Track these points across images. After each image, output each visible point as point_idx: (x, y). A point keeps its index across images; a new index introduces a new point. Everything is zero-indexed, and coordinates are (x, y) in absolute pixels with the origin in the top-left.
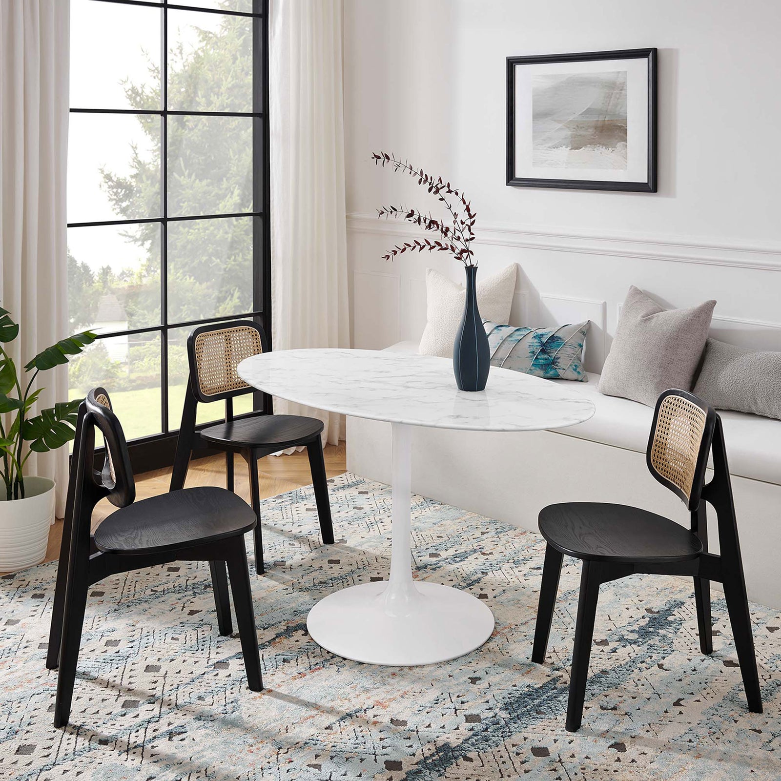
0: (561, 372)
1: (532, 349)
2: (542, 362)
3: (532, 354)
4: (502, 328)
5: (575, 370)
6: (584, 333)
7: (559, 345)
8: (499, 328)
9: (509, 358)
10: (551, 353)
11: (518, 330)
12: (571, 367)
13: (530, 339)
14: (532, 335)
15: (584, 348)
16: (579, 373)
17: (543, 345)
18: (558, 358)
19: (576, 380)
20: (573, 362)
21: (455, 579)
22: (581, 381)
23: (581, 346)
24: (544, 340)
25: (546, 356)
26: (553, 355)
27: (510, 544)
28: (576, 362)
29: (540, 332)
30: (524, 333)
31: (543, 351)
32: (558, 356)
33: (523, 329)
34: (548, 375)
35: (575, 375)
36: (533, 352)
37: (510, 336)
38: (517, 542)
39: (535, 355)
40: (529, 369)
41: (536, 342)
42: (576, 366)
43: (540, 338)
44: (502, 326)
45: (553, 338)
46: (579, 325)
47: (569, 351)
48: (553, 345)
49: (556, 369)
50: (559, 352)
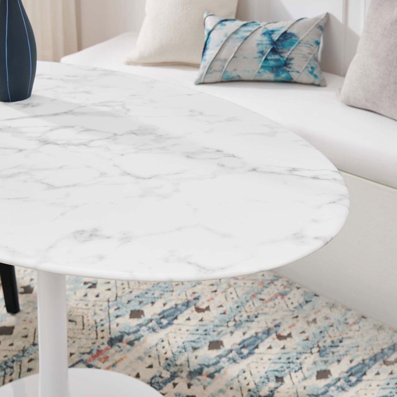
0: (295, 76)
1: (260, 48)
2: (272, 63)
3: (260, 55)
4: (227, 23)
5: (311, 73)
6: (321, 28)
7: (292, 44)
8: (224, 23)
9: (234, 59)
10: (282, 52)
11: (245, 25)
12: (306, 70)
13: (258, 37)
14: (261, 31)
15: (321, 45)
16: (316, 76)
17: (273, 43)
18: (291, 59)
19: (313, 84)
20: (309, 64)
21: (156, 364)
22: (319, 85)
23: (318, 43)
24: (276, 37)
25: (277, 57)
26: (286, 55)
27: (232, 289)
28: (314, 64)
29: (271, 27)
30: (251, 28)
31: (274, 51)
32: (292, 56)
33: (251, 24)
34: (280, 78)
35: (311, 79)
36: (262, 52)
37: (235, 32)
38: (240, 286)
39: (264, 55)
40: (257, 71)
41: (265, 40)
42: (312, 68)
43: (270, 35)
44: (226, 20)
45: (285, 36)
46: (316, 19)
47: (305, 50)
48: (286, 43)
49: (289, 71)
50: (293, 52)
